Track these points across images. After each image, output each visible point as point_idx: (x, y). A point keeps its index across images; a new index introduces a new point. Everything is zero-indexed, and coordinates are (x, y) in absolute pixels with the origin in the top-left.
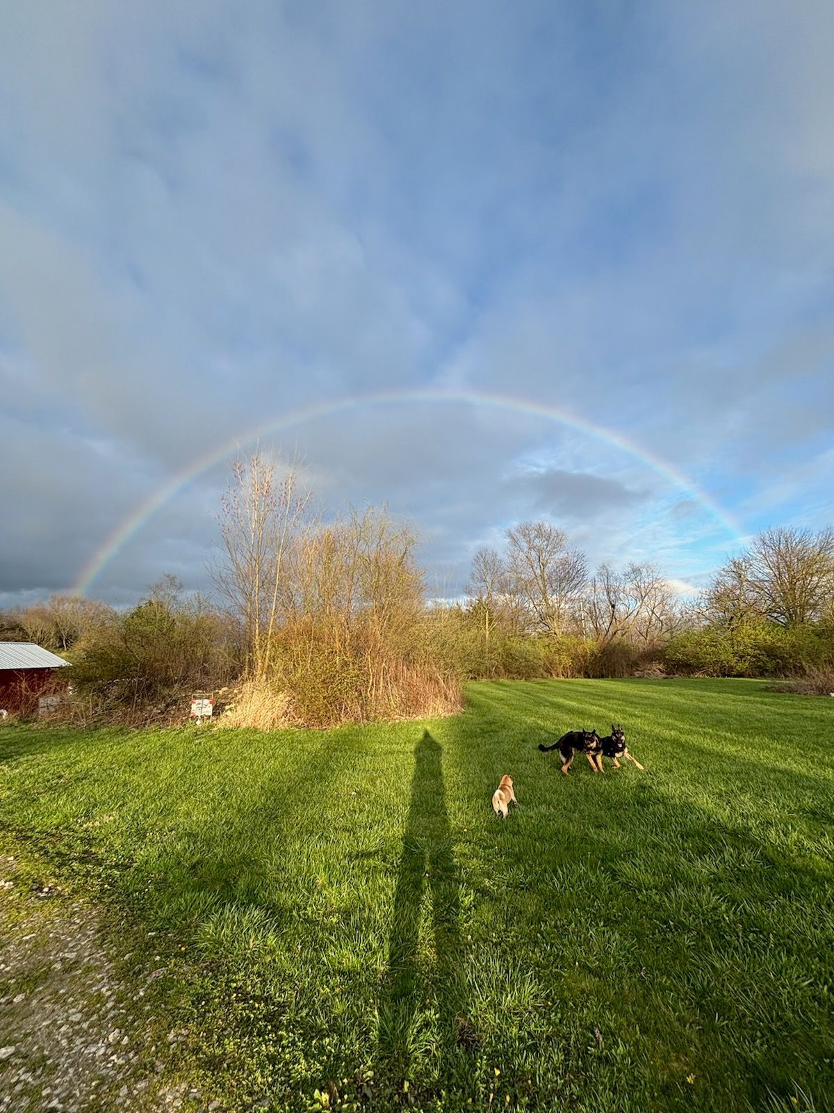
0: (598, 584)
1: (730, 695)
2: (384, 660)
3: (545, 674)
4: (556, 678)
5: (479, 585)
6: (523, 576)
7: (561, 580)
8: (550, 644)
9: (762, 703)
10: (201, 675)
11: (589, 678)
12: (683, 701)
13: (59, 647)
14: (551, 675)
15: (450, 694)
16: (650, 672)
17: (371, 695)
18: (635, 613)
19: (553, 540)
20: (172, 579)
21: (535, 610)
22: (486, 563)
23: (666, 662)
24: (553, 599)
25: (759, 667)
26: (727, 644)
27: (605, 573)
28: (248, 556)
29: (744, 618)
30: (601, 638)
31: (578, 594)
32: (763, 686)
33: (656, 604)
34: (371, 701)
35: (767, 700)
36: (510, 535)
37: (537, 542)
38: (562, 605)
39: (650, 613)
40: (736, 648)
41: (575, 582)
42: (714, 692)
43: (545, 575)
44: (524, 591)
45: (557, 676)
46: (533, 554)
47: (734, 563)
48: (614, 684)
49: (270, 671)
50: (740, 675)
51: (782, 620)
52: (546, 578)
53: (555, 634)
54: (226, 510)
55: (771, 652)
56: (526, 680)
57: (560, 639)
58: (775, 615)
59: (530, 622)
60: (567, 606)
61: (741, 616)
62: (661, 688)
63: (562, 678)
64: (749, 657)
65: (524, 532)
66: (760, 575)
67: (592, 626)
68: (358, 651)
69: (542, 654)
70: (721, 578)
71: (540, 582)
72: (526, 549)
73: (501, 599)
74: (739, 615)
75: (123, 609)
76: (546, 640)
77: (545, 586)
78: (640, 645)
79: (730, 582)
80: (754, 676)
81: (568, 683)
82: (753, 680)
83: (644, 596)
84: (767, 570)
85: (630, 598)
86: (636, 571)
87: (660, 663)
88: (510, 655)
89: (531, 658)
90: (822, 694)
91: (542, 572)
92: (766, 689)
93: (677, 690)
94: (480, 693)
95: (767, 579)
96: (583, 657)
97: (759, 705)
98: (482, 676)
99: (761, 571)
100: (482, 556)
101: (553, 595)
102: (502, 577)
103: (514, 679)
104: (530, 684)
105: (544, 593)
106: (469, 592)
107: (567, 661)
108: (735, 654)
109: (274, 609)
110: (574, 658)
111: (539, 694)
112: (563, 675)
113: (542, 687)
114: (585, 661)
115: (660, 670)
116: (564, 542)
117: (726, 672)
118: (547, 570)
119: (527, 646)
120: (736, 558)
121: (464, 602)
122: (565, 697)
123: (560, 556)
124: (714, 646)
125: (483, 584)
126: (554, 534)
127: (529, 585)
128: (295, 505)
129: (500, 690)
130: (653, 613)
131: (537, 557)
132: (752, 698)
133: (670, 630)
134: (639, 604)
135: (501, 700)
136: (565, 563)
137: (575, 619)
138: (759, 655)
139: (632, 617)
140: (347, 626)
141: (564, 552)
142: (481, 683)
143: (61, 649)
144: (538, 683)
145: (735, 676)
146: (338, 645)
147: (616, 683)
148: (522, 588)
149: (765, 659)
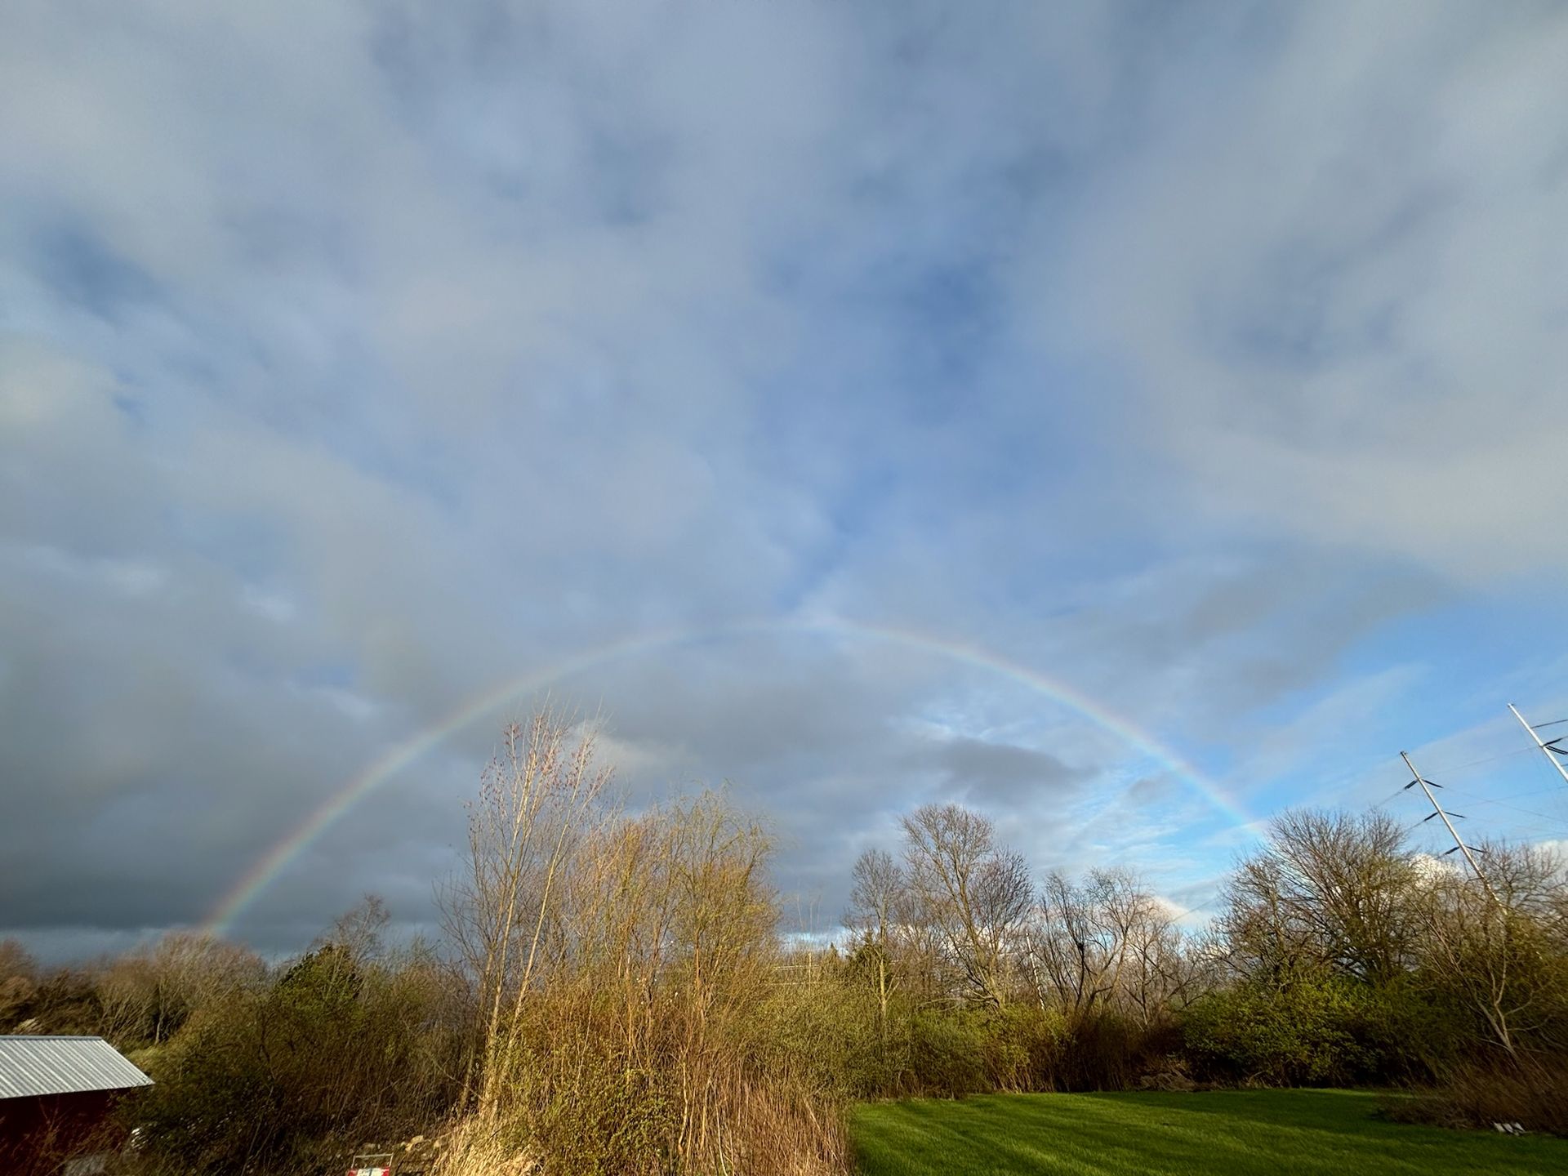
0: (1052, 909)
1: (1323, 1132)
2: (711, 1072)
3: (989, 1085)
4: (1007, 1092)
5: (866, 913)
6: (933, 895)
7: (993, 902)
8: (988, 1021)
9: (1387, 1151)
10: (382, 1106)
11: (1064, 1090)
12: (1244, 1148)
13: (148, 1036)
14: (999, 1086)
15: (828, 1142)
16: (1166, 1076)
17: (685, 1152)
18: (1117, 958)
19: (973, 835)
20: (375, 903)
21: (957, 956)
22: (875, 874)
23: (1191, 1055)
24: (984, 933)
25: (1349, 1064)
26: (1281, 1017)
27: (1058, 886)
28: (502, 868)
29: (1298, 968)
30: (1072, 1006)
31: (1023, 926)
32: (1371, 1108)
33: (1147, 940)
34: (684, 1164)
35: (1393, 1143)
36: (908, 826)
37: (949, 836)
38: (1000, 945)
39: (1141, 956)
40: (1300, 1027)
41: (1015, 905)
42: (1293, 1125)
43: (967, 891)
44: (937, 920)
45: (1009, 1087)
46: (945, 856)
47: (1252, 869)
48: (1111, 1106)
49: (506, 1099)
50: (1324, 1082)
51: (1357, 970)
52: (969, 898)
53: (996, 1001)
54: (484, 795)
55: (1360, 1032)
56: (957, 1098)
57: (1005, 1010)
58: (1345, 961)
59: (950, 981)
60: (1008, 948)
61: (1291, 964)
62: (1197, 1115)
63: (1019, 1093)
64: (1327, 1045)
65: (929, 819)
66: (1298, 890)
67: (1052, 983)
68: (665, 1054)
69: (979, 1043)
70: (1239, 894)
71: (961, 905)
72: (934, 850)
73: (903, 934)
74: (1286, 961)
75: (279, 961)
76: (982, 1012)
77: (969, 913)
78: (1137, 1019)
79: (1256, 902)
80: (1347, 1085)
81: (1031, 1103)
82: (1347, 1092)
83: (1124, 926)
84: (1305, 880)
85: (1103, 930)
86: (1104, 882)
87: (1180, 1058)
88: (925, 1047)
89: (960, 1053)
90: (1478, 1125)
91: (963, 888)
92: (1380, 1116)
93: (1226, 1120)
94: (881, 1133)
95: (1310, 895)
96: (1048, 1046)
97: (1383, 1158)
98: (880, 1091)
99: (1297, 880)
100: (868, 862)
101: (983, 928)
102: (901, 899)
103: (935, 1096)
104: (964, 1107)
105: (970, 925)
106: (851, 925)
107: (1022, 1056)
108: (1302, 1037)
109: (530, 965)
110: (1034, 1047)
111: (984, 1135)
112: (1018, 1085)
113: (987, 1116)
114: (1052, 1055)
115: (1182, 1071)
116: (989, 837)
117: (1297, 1076)
118: (969, 884)
119: (951, 1027)
120: (1251, 860)
121: (841, 941)
122: (1031, 1139)
123: (985, 859)
124: (1264, 1023)
125: (872, 910)
126: (972, 823)
127: (943, 912)
128: (589, 789)
129: (915, 1124)
130: (1145, 957)
131: (951, 863)
132: (1364, 1139)
133: (1180, 989)
134: (1120, 941)
135: (920, 1151)
136: (995, 871)
137: (1023, 970)
138: (1343, 1039)
139: (1112, 966)
140: (648, 1002)
141: (991, 852)
142: (879, 1108)
143: (148, 1041)
144: (980, 1106)
145: (1315, 1085)
146: (631, 1041)
147: (1113, 1102)
148: (937, 915)
149: (1358, 1048)
